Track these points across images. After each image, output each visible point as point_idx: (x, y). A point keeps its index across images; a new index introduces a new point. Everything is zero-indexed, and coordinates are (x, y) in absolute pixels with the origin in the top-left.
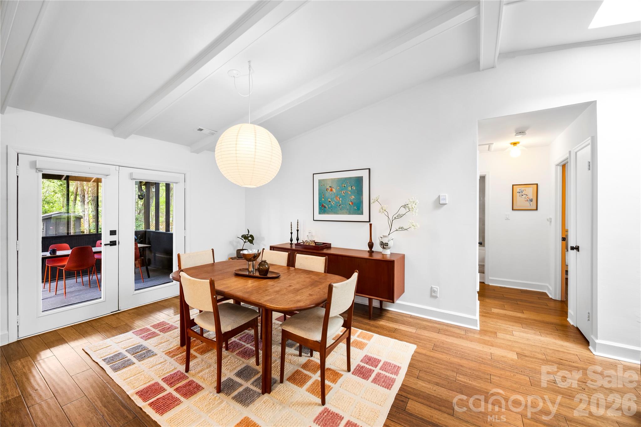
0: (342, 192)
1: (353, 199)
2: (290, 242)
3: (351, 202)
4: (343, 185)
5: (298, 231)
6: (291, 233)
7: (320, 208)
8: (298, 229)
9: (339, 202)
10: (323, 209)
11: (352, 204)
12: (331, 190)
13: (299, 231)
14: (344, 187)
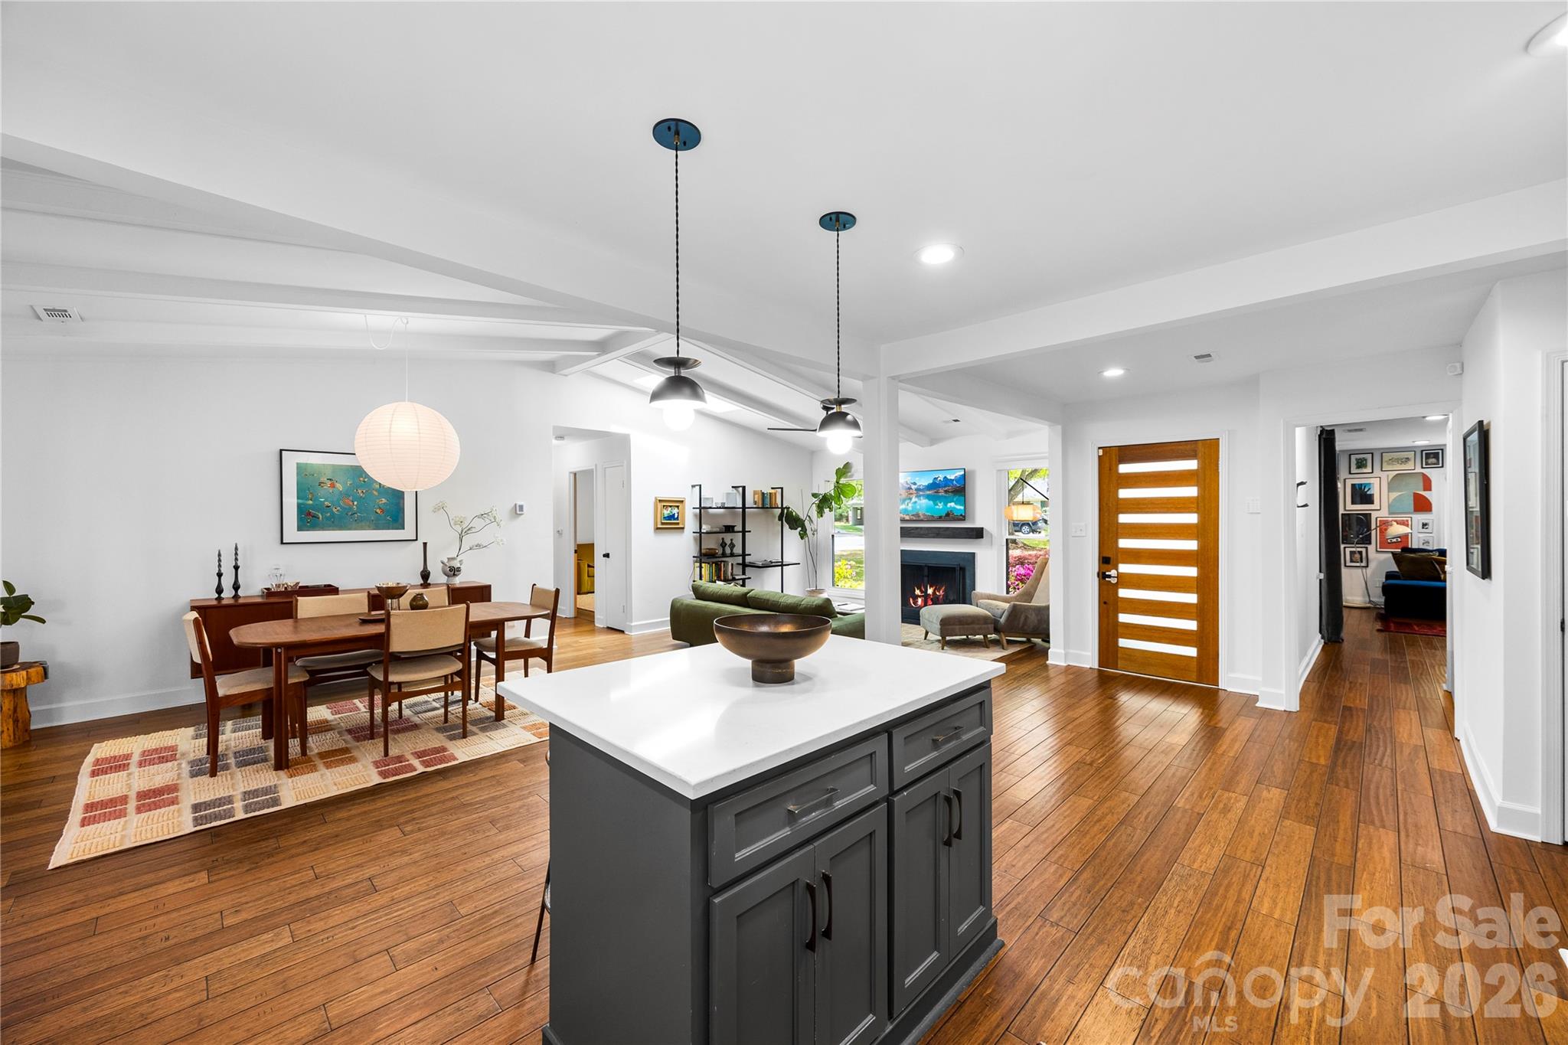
0: (360, 491)
1: (384, 503)
2: (217, 596)
3: (380, 508)
4: (361, 479)
5: (236, 568)
6: (220, 575)
7: (300, 519)
8: (239, 564)
9: (351, 508)
10: (308, 518)
11: (383, 511)
12: (333, 486)
13: (239, 570)
14: (364, 481)
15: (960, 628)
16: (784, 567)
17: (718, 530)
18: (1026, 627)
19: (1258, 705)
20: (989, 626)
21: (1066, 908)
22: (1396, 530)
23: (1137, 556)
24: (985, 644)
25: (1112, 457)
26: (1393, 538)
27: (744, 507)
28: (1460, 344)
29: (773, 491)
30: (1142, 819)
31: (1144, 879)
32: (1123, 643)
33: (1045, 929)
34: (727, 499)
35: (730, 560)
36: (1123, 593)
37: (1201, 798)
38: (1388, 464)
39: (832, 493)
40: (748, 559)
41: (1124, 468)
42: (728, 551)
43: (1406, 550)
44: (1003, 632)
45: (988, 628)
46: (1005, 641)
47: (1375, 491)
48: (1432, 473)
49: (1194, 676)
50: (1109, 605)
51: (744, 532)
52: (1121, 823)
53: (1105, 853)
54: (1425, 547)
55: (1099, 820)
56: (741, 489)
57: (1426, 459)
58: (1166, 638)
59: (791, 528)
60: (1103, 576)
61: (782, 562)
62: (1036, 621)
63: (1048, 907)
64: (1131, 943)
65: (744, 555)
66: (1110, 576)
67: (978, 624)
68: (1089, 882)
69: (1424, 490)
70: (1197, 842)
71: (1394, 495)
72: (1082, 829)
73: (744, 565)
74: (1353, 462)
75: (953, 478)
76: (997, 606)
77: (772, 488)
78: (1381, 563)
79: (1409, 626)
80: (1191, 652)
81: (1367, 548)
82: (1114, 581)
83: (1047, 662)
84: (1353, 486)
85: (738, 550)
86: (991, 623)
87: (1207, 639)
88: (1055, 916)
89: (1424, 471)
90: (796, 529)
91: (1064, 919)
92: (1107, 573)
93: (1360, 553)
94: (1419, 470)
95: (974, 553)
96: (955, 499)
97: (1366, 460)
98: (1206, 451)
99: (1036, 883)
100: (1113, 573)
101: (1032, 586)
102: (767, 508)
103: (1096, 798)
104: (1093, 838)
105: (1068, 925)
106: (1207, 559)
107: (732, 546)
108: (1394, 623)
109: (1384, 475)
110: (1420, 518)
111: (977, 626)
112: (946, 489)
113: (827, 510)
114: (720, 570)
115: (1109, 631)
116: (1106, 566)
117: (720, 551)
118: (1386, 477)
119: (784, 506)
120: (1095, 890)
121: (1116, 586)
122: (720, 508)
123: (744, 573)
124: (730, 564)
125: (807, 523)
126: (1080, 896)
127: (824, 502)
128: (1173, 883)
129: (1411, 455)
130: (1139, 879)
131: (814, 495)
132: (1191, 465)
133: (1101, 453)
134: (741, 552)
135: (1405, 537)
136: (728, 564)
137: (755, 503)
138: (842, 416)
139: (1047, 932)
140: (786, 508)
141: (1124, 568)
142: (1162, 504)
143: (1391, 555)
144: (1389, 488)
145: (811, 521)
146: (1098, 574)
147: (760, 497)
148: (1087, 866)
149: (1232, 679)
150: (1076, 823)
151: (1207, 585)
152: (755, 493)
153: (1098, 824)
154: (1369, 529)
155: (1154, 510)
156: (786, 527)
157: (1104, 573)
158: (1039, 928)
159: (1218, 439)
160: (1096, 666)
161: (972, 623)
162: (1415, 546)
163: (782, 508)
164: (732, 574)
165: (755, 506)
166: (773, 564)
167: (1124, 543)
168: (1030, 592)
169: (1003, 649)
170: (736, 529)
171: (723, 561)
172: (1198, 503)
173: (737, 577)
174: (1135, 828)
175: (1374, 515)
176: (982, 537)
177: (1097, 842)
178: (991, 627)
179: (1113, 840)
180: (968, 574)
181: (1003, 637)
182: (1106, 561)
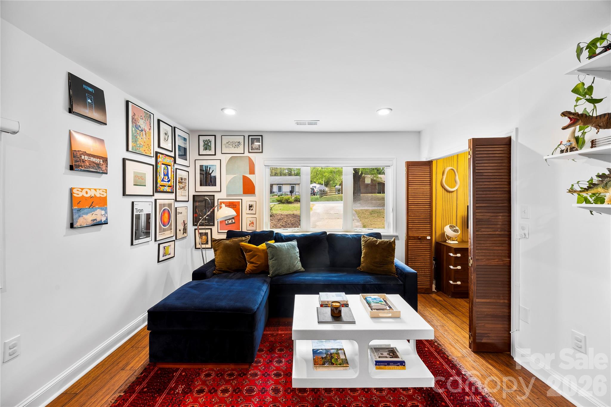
26: (229, 219)
38: (226, 147)
47: (216, 173)
57: (251, 145)
69: (250, 174)
71: (230, 178)
74: (202, 144)
81: (211, 229)
84: (201, 166)
89: (250, 155)
93: (206, 234)
94: (246, 154)
97: (210, 142)
109: (223, 158)
110: (247, 201)
118: (225, 159)
129: (241, 139)
144: (227, 171)
154: (214, 210)
175: (217, 196)
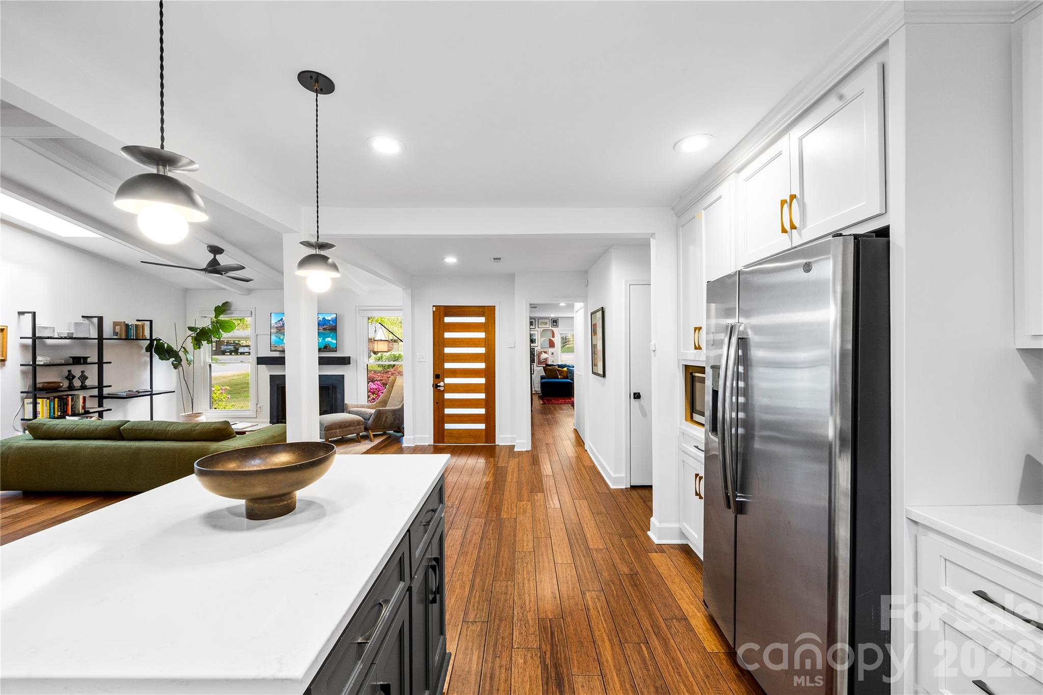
15: (340, 431)
16: (154, 396)
17: (63, 362)
18: (385, 425)
19: (515, 450)
20: (361, 426)
21: (476, 608)
22: (544, 356)
23: (454, 373)
24: (359, 440)
25: (441, 312)
26: (543, 360)
27: (100, 339)
28: (586, 272)
29: (140, 323)
30: (491, 532)
31: (506, 569)
32: (448, 426)
33: (470, 629)
34: (76, 329)
35: (81, 394)
36: (448, 396)
37: (512, 509)
38: (541, 325)
39: (210, 327)
40: (106, 391)
41: (448, 320)
42: (77, 383)
43: (547, 365)
44: (370, 430)
45: (360, 428)
46: (372, 436)
47: (536, 337)
48: (554, 329)
49: (484, 440)
50: (439, 403)
51: (101, 363)
52: (482, 538)
53: (481, 562)
54: (552, 364)
55: (470, 541)
56: (96, 320)
57: (553, 324)
58: (470, 420)
59: (161, 359)
60: (436, 386)
61: (152, 391)
62: (392, 419)
63: (466, 614)
64: (516, 612)
65: (100, 386)
66: (440, 386)
67: (353, 426)
68: (481, 584)
69: (552, 338)
70: (520, 535)
71: (543, 339)
72: (463, 552)
73: (101, 398)
75: (330, 319)
76: (365, 412)
77: (137, 320)
78: (539, 372)
79: (551, 400)
80: (482, 426)
81: (533, 365)
82: (442, 389)
83: (403, 446)
85: (92, 381)
86: (362, 425)
87: (489, 419)
88: (471, 617)
90: (168, 359)
91: (477, 616)
92: (439, 384)
94: (551, 328)
95: (344, 375)
96: (331, 335)
97: (533, 322)
98: (488, 312)
99: (453, 600)
100: (442, 384)
101: (386, 396)
102: (133, 339)
103: (463, 527)
104: (472, 554)
105: (481, 619)
106: (489, 373)
107: (83, 378)
108: (546, 400)
109: (539, 329)
110: (551, 350)
111: (352, 428)
112: (325, 327)
113: (204, 343)
114: (67, 404)
115: (440, 419)
116: (438, 380)
117: (66, 384)
119: (153, 338)
120: (486, 588)
121: (443, 392)
122: (65, 338)
123: (100, 405)
124: (81, 398)
125: (181, 354)
126: (479, 596)
127: (201, 336)
128: (519, 564)
129: (548, 321)
130: (504, 570)
131: (191, 329)
132: (482, 320)
133: (434, 310)
134: (96, 384)
135: (546, 359)
136: (78, 398)
137: (116, 333)
138: (325, 259)
139: (472, 630)
140: (155, 339)
141: (448, 381)
142: (468, 342)
143: (542, 368)
144: (541, 336)
145: (186, 351)
146: (433, 385)
147: (124, 328)
148: (475, 574)
149: (502, 439)
150: (459, 549)
151: (490, 388)
152: (115, 324)
153: (471, 544)
154: (534, 356)
155: (463, 345)
156: (156, 357)
157: (436, 384)
158: (467, 630)
159: (495, 306)
160: (432, 443)
161: (350, 426)
162: (549, 364)
163: (151, 340)
164: (84, 407)
165: (115, 337)
166: (140, 394)
167: (448, 365)
168: (385, 400)
169: (371, 441)
170: (89, 360)
171: (71, 395)
172: (485, 342)
173: (91, 410)
174: (490, 539)
175: (536, 348)
176: (350, 364)
177: (475, 556)
178: (362, 427)
179: (482, 551)
180: (338, 390)
181: (371, 432)
182: (437, 377)
